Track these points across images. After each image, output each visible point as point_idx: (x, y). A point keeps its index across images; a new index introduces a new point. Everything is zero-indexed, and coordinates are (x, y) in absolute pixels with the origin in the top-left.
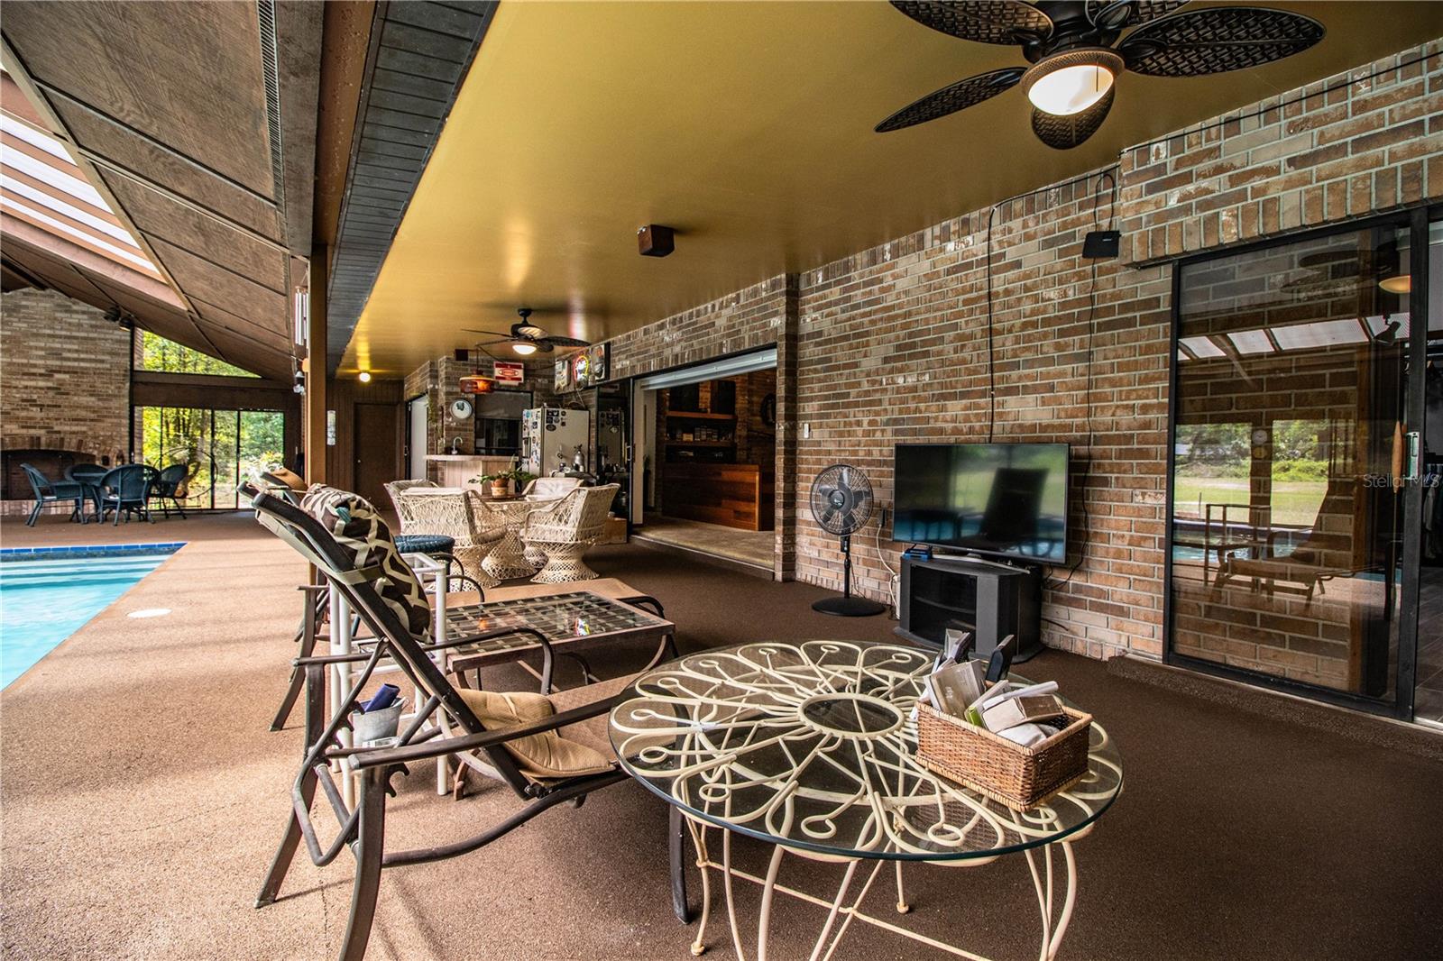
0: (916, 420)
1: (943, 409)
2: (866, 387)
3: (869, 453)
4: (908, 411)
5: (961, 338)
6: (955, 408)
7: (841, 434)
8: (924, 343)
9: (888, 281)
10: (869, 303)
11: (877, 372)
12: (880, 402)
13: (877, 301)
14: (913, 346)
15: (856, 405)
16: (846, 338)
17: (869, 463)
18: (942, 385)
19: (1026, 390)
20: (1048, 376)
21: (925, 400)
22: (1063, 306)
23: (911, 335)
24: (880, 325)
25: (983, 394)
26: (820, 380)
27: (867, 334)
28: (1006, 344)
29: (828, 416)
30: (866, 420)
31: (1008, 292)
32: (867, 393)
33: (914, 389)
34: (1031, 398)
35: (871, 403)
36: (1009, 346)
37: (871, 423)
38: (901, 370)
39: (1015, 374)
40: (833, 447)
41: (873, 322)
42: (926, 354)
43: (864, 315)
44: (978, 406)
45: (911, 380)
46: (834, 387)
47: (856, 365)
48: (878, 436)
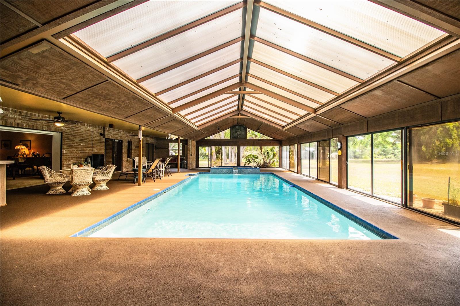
0: (84, 151)
1: (87, 149)
2: (76, 144)
3: (76, 156)
4: (82, 149)
5: (89, 140)
6: (88, 149)
7: (71, 152)
8: (85, 140)
9: (80, 128)
10: (77, 131)
11: (78, 142)
12: (78, 147)
13: (78, 131)
14: (83, 139)
15: (74, 147)
16: (72, 135)
17: (76, 157)
18: (87, 146)
19: (95, 148)
20: (96, 147)
21: (85, 148)
22: (98, 139)
23: (82, 138)
24: (78, 135)
25: (91, 148)
26: (66, 141)
27: (76, 135)
28: (93, 142)
29: (68, 149)
30: (76, 150)
31: (94, 136)
32: (76, 145)
33: (83, 146)
34: (96, 149)
35: (77, 147)
36: (94, 143)
37: (77, 151)
38: (81, 143)
39: (94, 146)
40: (69, 155)
41: (77, 134)
42: (85, 141)
43: (76, 132)
44: (90, 149)
45: (83, 144)
46: (70, 143)
47: (74, 140)
48: (78, 153)
